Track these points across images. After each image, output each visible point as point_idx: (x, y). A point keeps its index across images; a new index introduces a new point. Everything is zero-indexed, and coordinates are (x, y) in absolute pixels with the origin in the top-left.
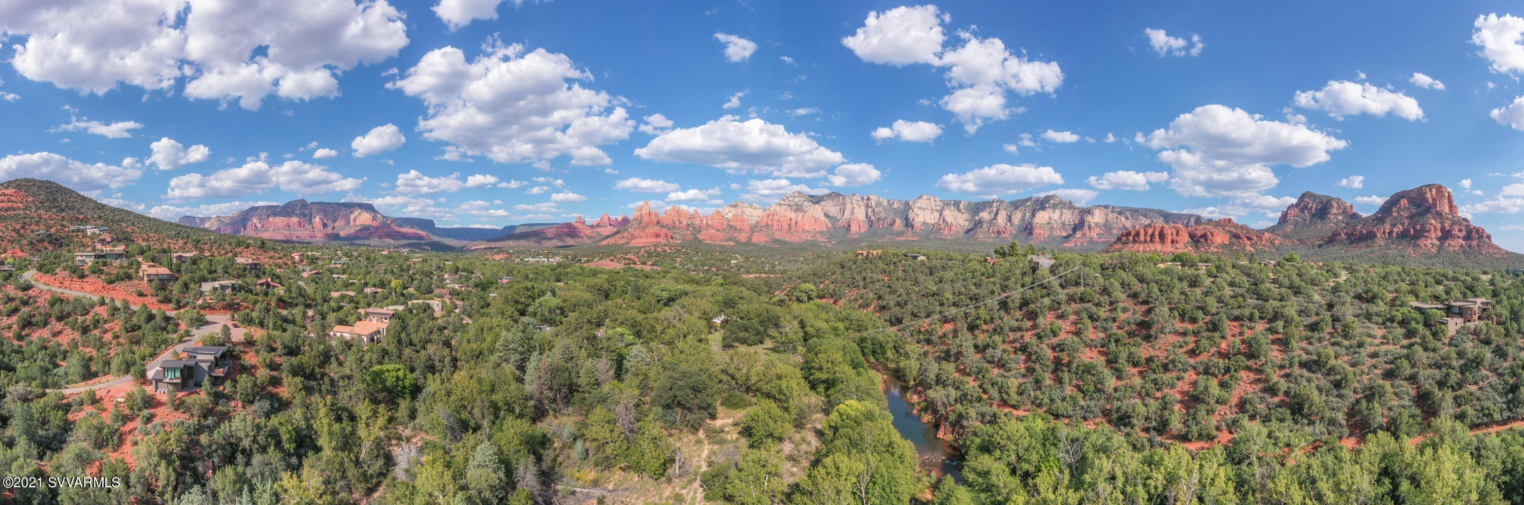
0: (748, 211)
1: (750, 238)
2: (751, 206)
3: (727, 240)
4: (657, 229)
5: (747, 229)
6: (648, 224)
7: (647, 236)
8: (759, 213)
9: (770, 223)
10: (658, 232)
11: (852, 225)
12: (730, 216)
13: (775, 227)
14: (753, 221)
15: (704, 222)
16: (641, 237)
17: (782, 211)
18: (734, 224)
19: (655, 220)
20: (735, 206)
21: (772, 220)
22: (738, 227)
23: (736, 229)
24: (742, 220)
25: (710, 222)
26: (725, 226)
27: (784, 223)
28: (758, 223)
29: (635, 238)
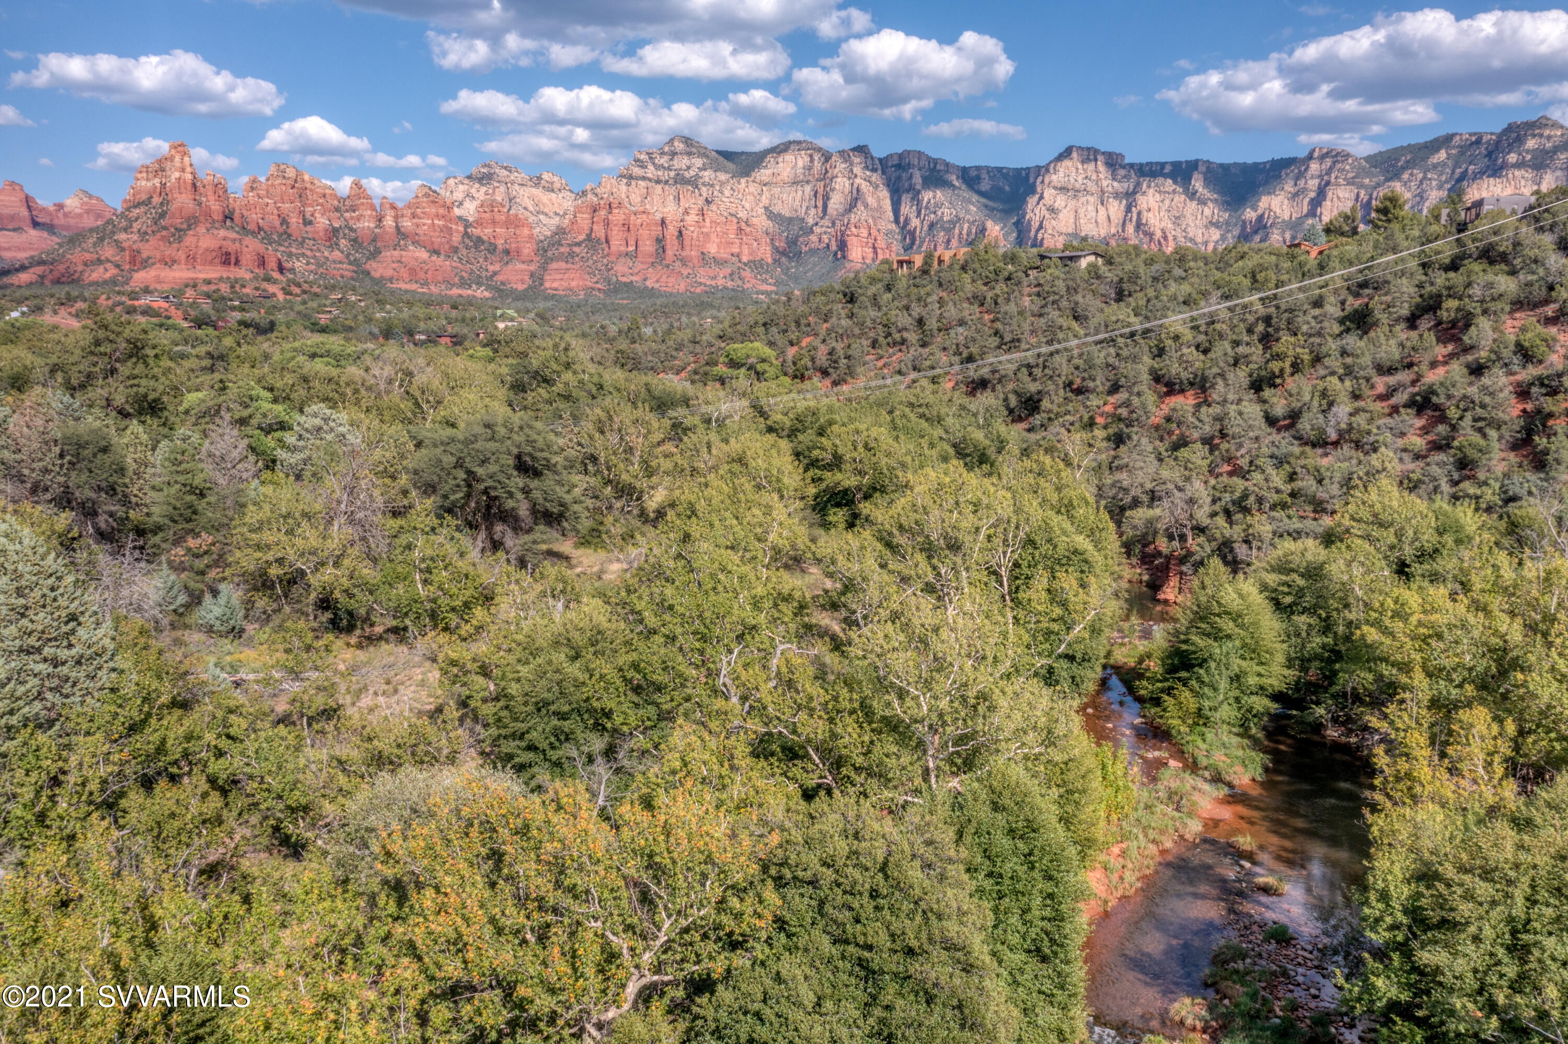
0: (526, 196)
1: (537, 278)
2: (537, 181)
3: (464, 284)
4: (225, 236)
5: (528, 250)
6: (192, 222)
7: (191, 259)
8: (565, 202)
9: (599, 232)
10: (232, 247)
11: (852, 242)
12: (469, 210)
13: (617, 244)
14: (546, 226)
15: (389, 222)
16: (170, 263)
17: (636, 198)
18: (485, 233)
19: (216, 207)
20: (484, 179)
21: (607, 223)
22: (500, 242)
23: (492, 249)
24: (514, 222)
25: (407, 224)
26: (456, 239)
27: (644, 233)
28: (560, 231)
29: (146, 264)
